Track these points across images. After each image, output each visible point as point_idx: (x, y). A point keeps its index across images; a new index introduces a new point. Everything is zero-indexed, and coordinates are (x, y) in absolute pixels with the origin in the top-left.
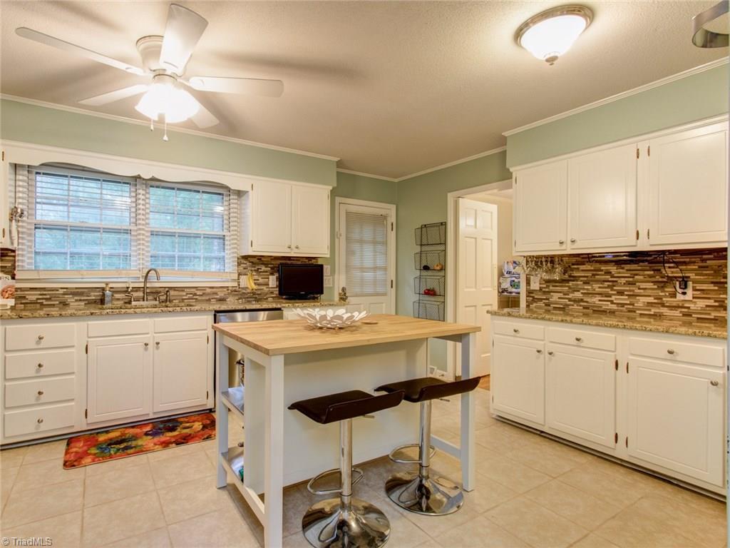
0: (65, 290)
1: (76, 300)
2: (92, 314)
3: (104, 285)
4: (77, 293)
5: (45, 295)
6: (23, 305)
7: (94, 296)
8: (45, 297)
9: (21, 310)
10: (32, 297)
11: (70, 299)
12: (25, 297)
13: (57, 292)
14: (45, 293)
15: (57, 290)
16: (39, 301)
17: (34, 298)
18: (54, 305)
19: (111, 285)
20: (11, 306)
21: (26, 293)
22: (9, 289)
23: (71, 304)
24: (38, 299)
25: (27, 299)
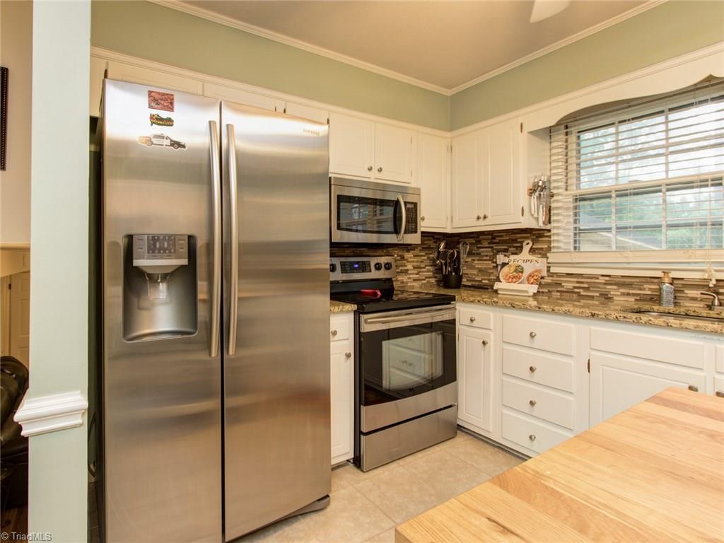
0: (607, 278)
1: (623, 294)
2: (593, 315)
3: (659, 274)
4: (624, 283)
5: (582, 283)
6: (559, 294)
7: (650, 289)
8: (582, 285)
9: (558, 299)
10: (568, 285)
11: (614, 291)
12: (561, 284)
13: (597, 281)
14: (582, 280)
15: (598, 279)
16: (576, 290)
17: (570, 286)
18: (593, 297)
19: (674, 274)
20: (534, 293)
21: (562, 279)
22: (536, 273)
23: (615, 298)
24: (575, 287)
25: (563, 286)
